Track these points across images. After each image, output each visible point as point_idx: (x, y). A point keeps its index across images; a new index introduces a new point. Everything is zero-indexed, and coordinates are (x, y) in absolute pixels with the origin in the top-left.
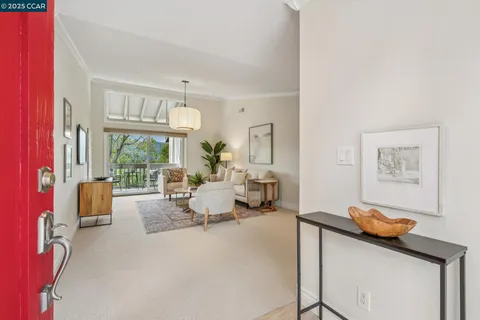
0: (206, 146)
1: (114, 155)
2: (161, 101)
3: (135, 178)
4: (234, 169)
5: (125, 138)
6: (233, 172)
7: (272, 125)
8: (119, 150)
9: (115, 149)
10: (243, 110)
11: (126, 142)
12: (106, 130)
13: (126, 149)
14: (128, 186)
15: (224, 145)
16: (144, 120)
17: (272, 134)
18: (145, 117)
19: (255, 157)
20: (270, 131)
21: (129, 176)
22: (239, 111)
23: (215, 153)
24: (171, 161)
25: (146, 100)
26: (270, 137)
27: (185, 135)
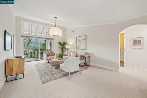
0: (60, 43)
1: (26, 46)
2: (44, 27)
3: (34, 54)
4: (71, 51)
5: (30, 41)
6: (72, 53)
7: (86, 36)
8: (28, 45)
9: (26, 44)
10: (74, 31)
11: (30, 42)
12: (22, 36)
13: (30, 44)
14: (31, 57)
15: (66, 43)
16: (37, 34)
17: (86, 39)
18: (37, 33)
19: (79, 47)
21: (31, 54)
22: (72, 32)
23: (63, 46)
24: (46, 48)
25: (38, 26)
26: (85, 40)
27: (53, 39)
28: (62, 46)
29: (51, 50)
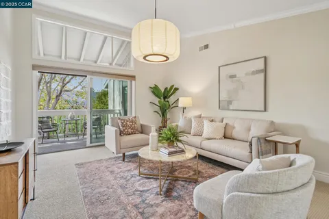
0: (155, 90)
1: (53, 101)
4: (201, 116)
5: (64, 85)
6: (206, 123)
7: (265, 58)
8: (58, 96)
11: (65, 88)
13: (65, 96)
15: (176, 89)
17: (265, 71)
19: (230, 102)
20: (262, 67)
22: (201, 49)
23: (165, 98)
24: (111, 107)
25: (88, 35)
26: (262, 75)
27: (133, 77)
28: (162, 98)
29: (126, 114)
